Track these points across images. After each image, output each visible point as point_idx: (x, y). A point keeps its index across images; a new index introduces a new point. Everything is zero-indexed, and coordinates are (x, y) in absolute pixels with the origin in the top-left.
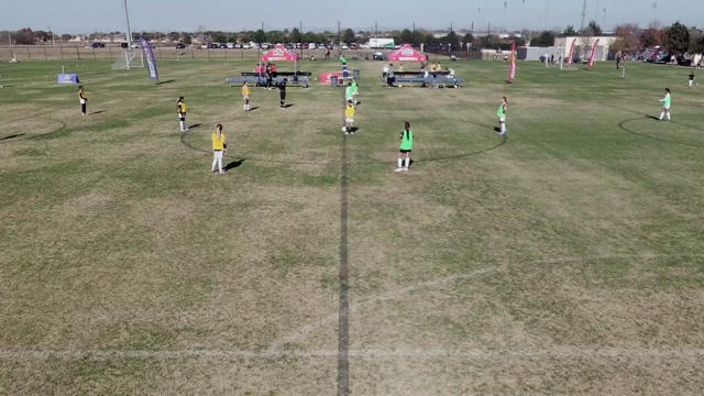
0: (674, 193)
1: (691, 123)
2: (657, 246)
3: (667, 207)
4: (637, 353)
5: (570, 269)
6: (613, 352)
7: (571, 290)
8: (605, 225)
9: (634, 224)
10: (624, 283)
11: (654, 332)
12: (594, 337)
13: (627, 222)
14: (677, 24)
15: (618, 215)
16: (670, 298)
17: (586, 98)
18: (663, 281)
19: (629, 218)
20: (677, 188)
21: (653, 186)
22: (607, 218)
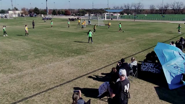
0: (38, 41)
1: (42, 28)
2: (35, 51)
3: (37, 44)
4: (31, 71)
5: (14, 60)
6: (25, 72)
7: (14, 63)
8: (22, 50)
9: (29, 48)
10: (27, 59)
11: (34, 66)
12: (20, 70)
13: (27, 48)
14: (36, 8)
15: (25, 47)
16: (37, 60)
17: (16, 25)
18: (36, 57)
19: (28, 47)
20: (38, 40)
21: (33, 41)
22: (23, 48)
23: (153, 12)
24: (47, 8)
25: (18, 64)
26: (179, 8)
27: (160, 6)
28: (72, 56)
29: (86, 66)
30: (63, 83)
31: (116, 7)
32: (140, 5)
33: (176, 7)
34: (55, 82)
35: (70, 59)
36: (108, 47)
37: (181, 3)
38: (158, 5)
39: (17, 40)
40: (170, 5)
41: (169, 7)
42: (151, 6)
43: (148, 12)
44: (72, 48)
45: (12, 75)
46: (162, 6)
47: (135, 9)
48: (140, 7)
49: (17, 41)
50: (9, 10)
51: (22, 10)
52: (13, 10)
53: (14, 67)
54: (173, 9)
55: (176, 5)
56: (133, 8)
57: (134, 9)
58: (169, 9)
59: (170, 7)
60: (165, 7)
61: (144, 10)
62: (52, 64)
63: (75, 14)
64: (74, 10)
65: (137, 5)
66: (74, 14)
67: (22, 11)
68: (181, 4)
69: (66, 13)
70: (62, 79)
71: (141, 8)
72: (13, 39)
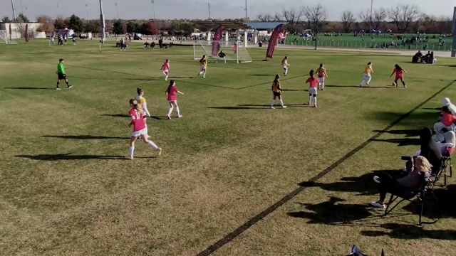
6: (94, 204)
9: (82, 126)
11: (113, 183)
12: (77, 199)
13: (78, 126)
14: (73, 16)
15: (71, 124)
17: (29, 60)
19: (78, 124)
21: (87, 104)
22: (65, 127)
23: (349, 28)
24: (101, 16)
25: (66, 177)
26: (408, 19)
27: (365, 13)
28: (206, 150)
29: (256, 180)
30: (215, 241)
31: (263, 17)
32: (321, 10)
33: (401, 18)
34: (192, 237)
35: (205, 160)
36: (288, 122)
37: (412, 8)
38: (362, 13)
39: (43, 100)
40: (389, 12)
41: (386, 16)
42: (345, 15)
43: (337, 27)
44: (198, 125)
45: (56, 217)
46: (369, 14)
47: (309, 22)
48: (318, 17)
49: (43, 105)
50: (6, 20)
51: (38, 22)
52: (16, 21)
53: (56, 189)
54: (395, 22)
55: (401, 12)
56: (304, 19)
57: (307, 20)
58: (385, 22)
59: (388, 16)
60: (377, 17)
61: (327, 23)
62: (160, 177)
63: (169, 33)
64: (163, 21)
65: (313, 13)
66: (166, 33)
67: (38, 24)
68: (413, 10)
69: (146, 28)
70: (208, 225)
71: (321, 19)
72: (31, 99)
